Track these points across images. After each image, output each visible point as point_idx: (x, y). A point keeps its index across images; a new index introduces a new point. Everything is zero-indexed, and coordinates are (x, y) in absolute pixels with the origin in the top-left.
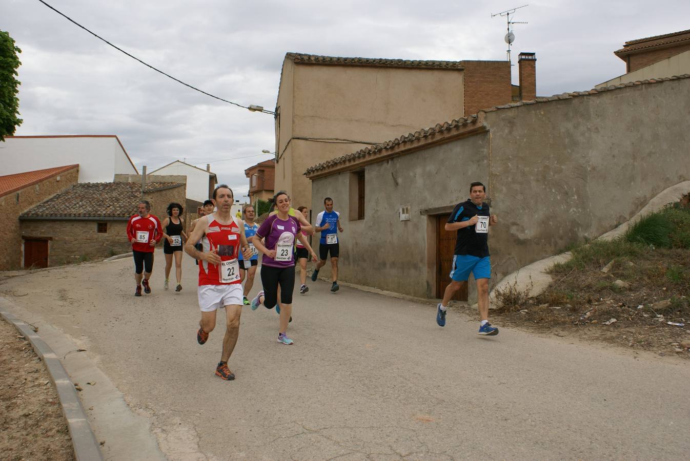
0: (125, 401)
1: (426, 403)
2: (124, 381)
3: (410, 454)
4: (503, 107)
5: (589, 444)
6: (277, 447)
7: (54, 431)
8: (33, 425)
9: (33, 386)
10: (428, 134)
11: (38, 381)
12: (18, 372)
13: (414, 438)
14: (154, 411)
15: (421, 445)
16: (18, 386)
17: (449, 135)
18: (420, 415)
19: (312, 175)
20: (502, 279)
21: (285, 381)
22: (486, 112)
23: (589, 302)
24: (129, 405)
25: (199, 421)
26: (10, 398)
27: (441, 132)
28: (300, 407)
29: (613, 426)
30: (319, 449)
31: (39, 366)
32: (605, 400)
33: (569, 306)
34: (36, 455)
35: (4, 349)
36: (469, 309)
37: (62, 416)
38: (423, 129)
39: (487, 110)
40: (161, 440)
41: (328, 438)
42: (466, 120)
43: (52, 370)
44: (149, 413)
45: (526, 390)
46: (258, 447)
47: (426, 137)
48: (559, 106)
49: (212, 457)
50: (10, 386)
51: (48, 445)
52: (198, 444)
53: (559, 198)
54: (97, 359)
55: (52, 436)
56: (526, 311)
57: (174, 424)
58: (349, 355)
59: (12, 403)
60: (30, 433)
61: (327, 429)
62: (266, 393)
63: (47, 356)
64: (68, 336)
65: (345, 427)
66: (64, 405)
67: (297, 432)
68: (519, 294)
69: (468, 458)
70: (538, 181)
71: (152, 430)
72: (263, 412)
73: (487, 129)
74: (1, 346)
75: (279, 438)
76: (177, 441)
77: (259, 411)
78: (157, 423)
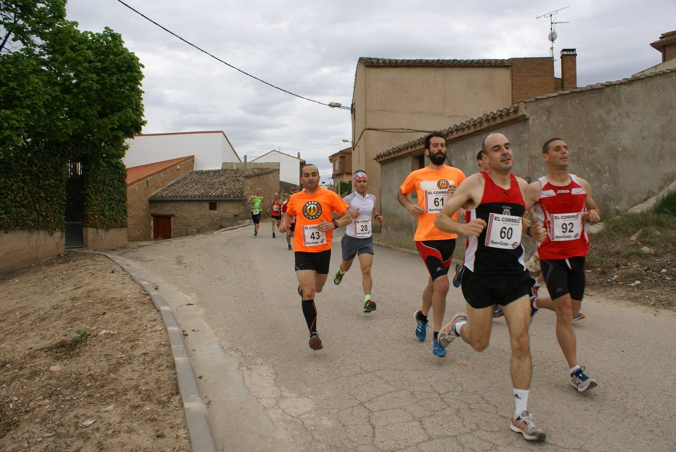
1: (466, 351)
2: (221, 329)
3: (448, 392)
4: (541, 97)
6: (338, 384)
7: (164, 367)
8: (149, 362)
9: (152, 332)
10: (476, 123)
11: (155, 328)
12: (141, 320)
13: (452, 380)
14: (242, 353)
15: (457, 385)
16: (140, 331)
17: (495, 123)
18: (459, 361)
19: (381, 159)
21: (350, 331)
22: (526, 103)
23: (618, 266)
24: (223, 348)
25: (277, 362)
26: (134, 341)
27: (487, 120)
28: (360, 352)
29: (627, 374)
30: (372, 386)
31: (156, 316)
32: (623, 351)
33: (599, 269)
34: (150, 384)
35: (132, 303)
37: (171, 355)
38: (472, 119)
39: (527, 101)
40: (246, 376)
41: (381, 378)
42: (509, 110)
43: (165, 319)
44: (238, 354)
45: (553, 341)
46: (323, 383)
47: (474, 125)
48: (592, 95)
49: (285, 391)
50: (135, 331)
51: (159, 377)
52: (275, 380)
53: (592, 175)
54: (202, 311)
55: (163, 370)
57: (258, 364)
58: (405, 310)
59: (136, 344)
60: (147, 367)
61: (380, 370)
63: (163, 308)
64: (181, 293)
65: (395, 369)
66: (173, 347)
67: (355, 372)
69: (496, 397)
71: (239, 368)
72: (329, 356)
73: (528, 117)
74: (130, 300)
75: (341, 377)
76: (258, 377)
77: (326, 355)
78: (244, 362)
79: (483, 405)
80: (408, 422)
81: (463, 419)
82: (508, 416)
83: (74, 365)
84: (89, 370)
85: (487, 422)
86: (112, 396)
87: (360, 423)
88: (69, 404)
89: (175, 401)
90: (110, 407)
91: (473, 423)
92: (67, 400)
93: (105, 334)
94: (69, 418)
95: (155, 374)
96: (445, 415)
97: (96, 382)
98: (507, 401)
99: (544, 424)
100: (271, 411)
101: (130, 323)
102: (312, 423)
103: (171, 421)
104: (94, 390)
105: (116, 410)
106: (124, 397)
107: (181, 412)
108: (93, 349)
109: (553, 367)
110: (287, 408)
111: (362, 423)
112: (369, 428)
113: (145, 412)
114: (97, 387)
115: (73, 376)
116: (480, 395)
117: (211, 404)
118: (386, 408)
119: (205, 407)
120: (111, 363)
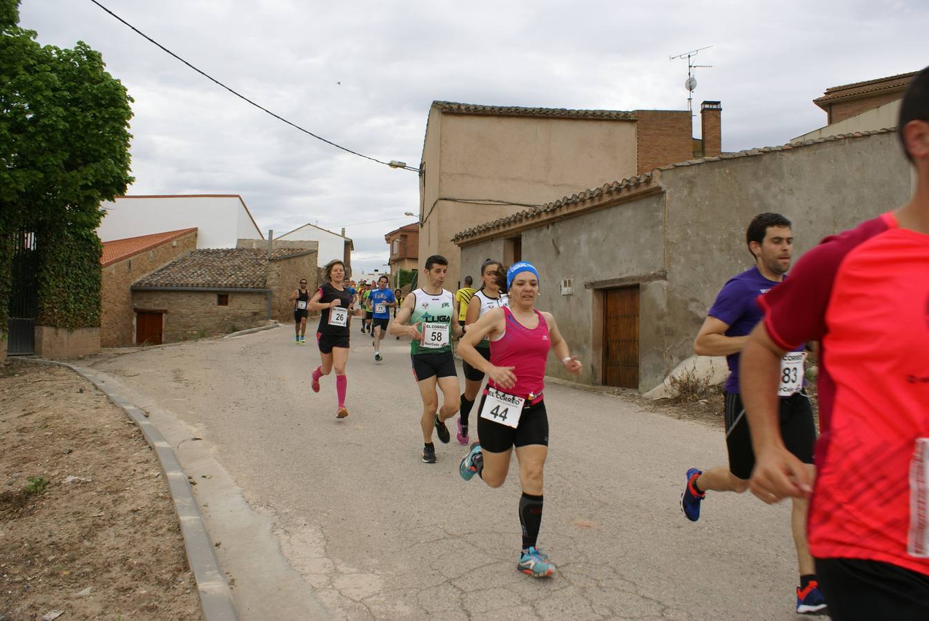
0: (244, 497)
1: (588, 506)
2: (243, 475)
3: (567, 564)
4: (681, 164)
5: (775, 557)
6: (415, 553)
7: (164, 529)
8: (142, 522)
9: (143, 478)
10: (594, 195)
11: (148, 473)
12: (126, 461)
13: (572, 547)
14: (276, 509)
15: (579, 554)
16: (126, 478)
17: (619, 197)
18: (579, 520)
19: (461, 241)
20: (678, 364)
22: (661, 170)
24: (248, 502)
25: (326, 522)
26: (117, 491)
27: (610, 192)
28: (441, 508)
30: (462, 557)
31: (150, 455)
34: (145, 556)
35: (112, 436)
36: (640, 398)
37: (174, 513)
38: (588, 190)
39: (663, 168)
40: (283, 543)
41: (473, 545)
42: (639, 180)
43: (163, 460)
44: (270, 511)
46: (393, 553)
47: (592, 198)
48: (746, 164)
49: (340, 564)
50: (118, 478)
51: (158, 545)
52: (325, 549)
54: (214, 449)
56: (706, 401)
57: (299, 526)
59: (120, 497)
60: (139, 531)
61: (472, 533)
62: (403, 491)
63: (159, 444)
64: (182, 422)
65: (493, 532)
66: (176, 501)
67: (437, 536)
68: (698, 381)
69: (634, 571)
70: (721, 250)
71: (273, 531)
72: (400, 513)
73: (663, 190)
74: (108, 433)
75: (417, 543)
76: (302, 544)
77: (395, 512)
78: (279, 523)
79: (617, 581)
80: (515, 606)
81: (591, 601)
82: (652, 596)
83: (26, 528)
84: (50, 536)
85: (624, 605)
86: (87, 574)
87: (449, 609)
88: (20, 588)
89: (184, 580)
90: (86, 591)
91: (606, 606)
92: (17, 582)
93: (73, 482)
94: (22, 610)
95: (151, 541)
96: (565, 597)
97: (62, 554)
98: (648, 576)
99: (700, 606)
100: (323, 592)
101: (110, 466)
102: (382, 610)
103: (179, 610)
104: (61, 566)
105: (95, 596)
106: (106, 576)
107: (193, 596)
108: (54, 504)
109: (706, 528)
110: (346, 588)
111: (452, 608)
112: (463, 615)
113: (140, 597)
114: (63, 561)
115: (26, 545)
116: (612, 568)
117: (236, 583)
118: (483, 587)
119: (227, 588)
120: (84, 525)
